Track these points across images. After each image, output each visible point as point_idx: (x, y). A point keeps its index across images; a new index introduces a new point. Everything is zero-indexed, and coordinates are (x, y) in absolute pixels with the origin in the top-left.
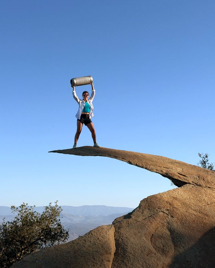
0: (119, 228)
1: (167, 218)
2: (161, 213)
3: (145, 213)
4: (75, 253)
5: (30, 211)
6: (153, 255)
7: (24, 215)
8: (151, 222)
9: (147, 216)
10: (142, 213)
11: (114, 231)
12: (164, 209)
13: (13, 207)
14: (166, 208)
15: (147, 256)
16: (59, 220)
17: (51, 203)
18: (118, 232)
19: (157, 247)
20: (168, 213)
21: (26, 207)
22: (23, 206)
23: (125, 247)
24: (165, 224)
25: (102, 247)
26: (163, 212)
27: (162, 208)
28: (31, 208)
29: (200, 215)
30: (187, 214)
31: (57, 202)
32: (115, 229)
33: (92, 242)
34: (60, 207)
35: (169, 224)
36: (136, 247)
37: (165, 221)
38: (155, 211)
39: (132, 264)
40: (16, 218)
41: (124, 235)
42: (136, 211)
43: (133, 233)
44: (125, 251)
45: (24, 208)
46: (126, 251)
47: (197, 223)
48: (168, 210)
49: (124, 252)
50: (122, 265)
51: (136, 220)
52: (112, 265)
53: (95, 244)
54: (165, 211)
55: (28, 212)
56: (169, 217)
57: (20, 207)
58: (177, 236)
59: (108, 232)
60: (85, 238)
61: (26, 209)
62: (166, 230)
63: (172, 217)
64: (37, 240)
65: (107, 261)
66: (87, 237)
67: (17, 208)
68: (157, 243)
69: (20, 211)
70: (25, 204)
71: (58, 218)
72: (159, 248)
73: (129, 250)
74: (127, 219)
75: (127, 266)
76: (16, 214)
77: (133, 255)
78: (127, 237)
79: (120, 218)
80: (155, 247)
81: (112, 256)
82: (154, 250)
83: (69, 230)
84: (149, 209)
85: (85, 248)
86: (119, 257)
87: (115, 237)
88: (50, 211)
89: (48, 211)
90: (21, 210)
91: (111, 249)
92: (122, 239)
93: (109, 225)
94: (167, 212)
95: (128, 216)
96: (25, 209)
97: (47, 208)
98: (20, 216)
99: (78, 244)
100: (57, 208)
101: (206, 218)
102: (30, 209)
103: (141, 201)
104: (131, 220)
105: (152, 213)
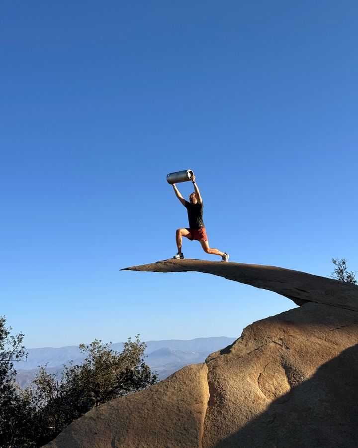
0: (214, 367)
1: (280, 350)
2: (272, 344)
3: (250, 344)
4: (153, 404)
5: (105, 350)
6: (261, 401)
7: (96, 356)
8: (258, 357)
9: (252, 349)
10: (246, 345)
11: (208, 372)
12: (276, 338)
13: (82, 346)
14: (278, 337)
15: (253, 403)
16: (143, 360)
17: (130, 338)
18: (213, 373)
19: (267, 390)
20: (281, 344)
21: (100, 345)
22: (94, 343)
23: (222, 393)
24: (278, 359)
25: (190, 394)
26: (275, 343)
27: (274, 338)
28: (106, 346)
29: (327, 344)
30: (309, 343)
31: (139, 336)
32: (209, 369)
33: (176, 388)
34: (143, 343)
35: (283, 358)
36: (238, 392)
37: (278, 354)
38: (264, 341)
39: (232, 416)
40: (86, 360)
41: (221, 376)
42: (237, 342)
43: (233, 373)
44: (221, 397)
45: (97, 346)
46: (224, 398)
47: (323, 355)
48: (281, 339)
49: (221, 400)
50: (219, 418)
51: (237, 355)
52: (205, 418)
53: (180, 391)
54: (277, 341)
55: (102, 352)
56: (283, 349)
57: (91, 345)
58: (294, 374)
59: (198, 373)
60: (166, 383)
61: (100, 347)
62: (279, 366)
63: (287, 348)
64: (117, 387)
65: (197, 413)
66: (170, 381)
67: (88, 347)
68: (267, 384)
69: (91, 351)
70: (98, 341)
71: (141, 358)
72: (269, 391)
73: (227, 396)
74: (226, 355)
75: (225, 419)
76: (87, 354)
77: (233, 403)
78: (224, 380)
79: (216, 353)
80: (265, 391)
81: (206, 406)
82: (263, 395)
83: (157, 373)
84: (255, 339)
85: (167, 397)
86: (214, 406)
87: (208, 379)
88: (130, 348)
89: (128, 349)
90: (92, 349)
91: (203, 396)
92: (218, 382)
93: (201, 364)
94: (280, 342)
95: (227, 350)
96: (98, 348)
97: (127, 344)
98: (91, 357)
99: (157, 392)
100: (139, 344)
101: (336, 347)
102: (105, 348)
103: (244, 329)
104: (230, 355)
105: (260, 344)
